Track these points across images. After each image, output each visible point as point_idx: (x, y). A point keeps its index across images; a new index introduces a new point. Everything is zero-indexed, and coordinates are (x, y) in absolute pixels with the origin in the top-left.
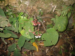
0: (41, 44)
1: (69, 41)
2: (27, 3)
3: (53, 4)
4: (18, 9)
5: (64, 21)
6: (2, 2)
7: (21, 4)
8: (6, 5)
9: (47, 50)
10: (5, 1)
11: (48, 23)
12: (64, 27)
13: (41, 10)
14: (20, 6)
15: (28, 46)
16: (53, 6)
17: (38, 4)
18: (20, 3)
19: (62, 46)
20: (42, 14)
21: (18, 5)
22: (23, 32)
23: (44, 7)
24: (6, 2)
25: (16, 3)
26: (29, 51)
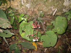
0: (41, 44)
2: (28, 5)
3: (54, 8)
4: (19, 11)
5: (64, 25)
6: (5, 5)
8: (8, 7)
10: (7, 4)
11: (48, 24)
15: (28, 45)
16: (53, 10)
17: (39, 6)
18: (22, 5)
19: (60, 47)
20: (43, 16)
21: (20, 7)
22: (23, 35)
23: (45, 9)
25: (17, 6)
26: (28, 49)
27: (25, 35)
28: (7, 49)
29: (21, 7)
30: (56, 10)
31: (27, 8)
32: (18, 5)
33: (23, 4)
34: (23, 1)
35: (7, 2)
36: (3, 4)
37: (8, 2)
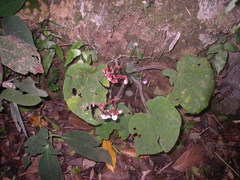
1: (223, 157)
3: (170, 29)
4: (71, 36)
5: (203, 82)
6: (32, 12)
7: (81, 22)
8: (41, 20)
9: (145, 173)
10: (40, 11)
11: (158, 91)
12: (203, 99)
13: (136, 44)
14: (79, 26)
16: (169, 35)
18: (79, 18)
19: (197, 169)
20: (139, 57)
21: (74, 23)
22: (74, 102)
23: (146, 35)
24: (42, 12)
25: (67, 18)
27: (79, 105)
28: (18, 158)
29: (77, 23)
30: (179, 35)
31: (95, 27)
32: (71, 16)
33: (83, 15)
34: (85, 7)
35: (40, 5)
36: (28, 10)
37: (44, 7)
